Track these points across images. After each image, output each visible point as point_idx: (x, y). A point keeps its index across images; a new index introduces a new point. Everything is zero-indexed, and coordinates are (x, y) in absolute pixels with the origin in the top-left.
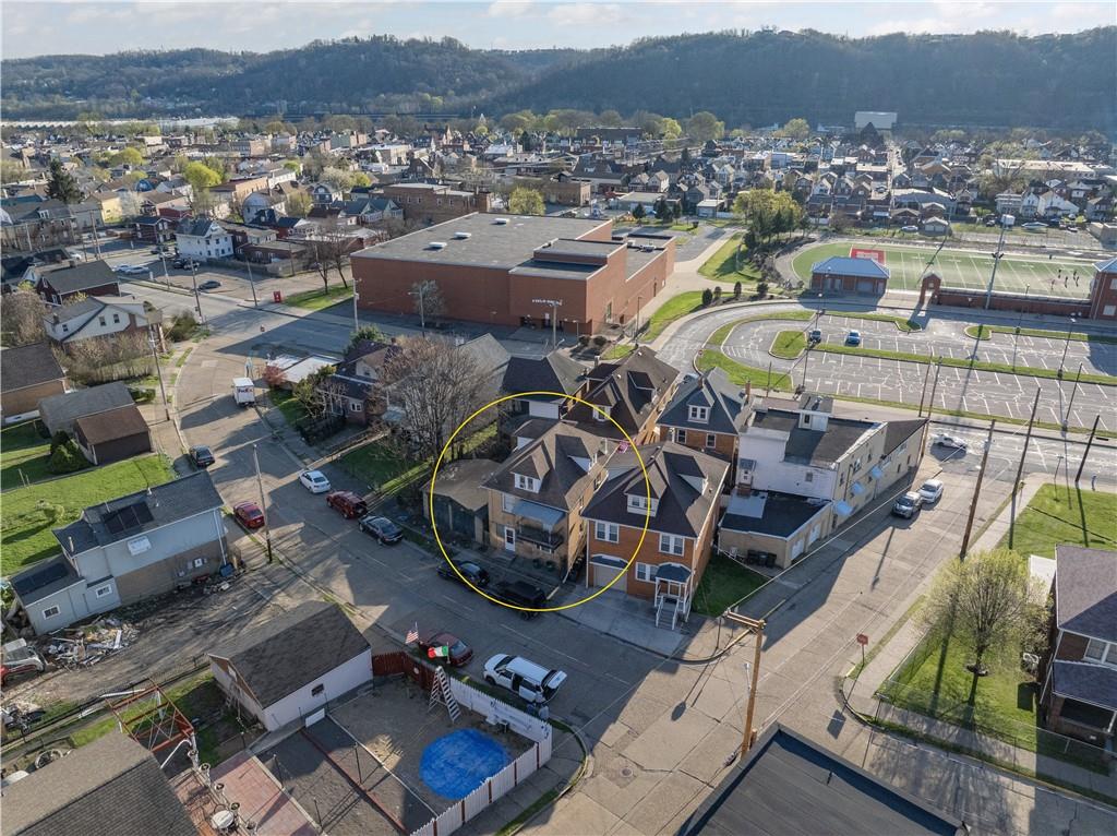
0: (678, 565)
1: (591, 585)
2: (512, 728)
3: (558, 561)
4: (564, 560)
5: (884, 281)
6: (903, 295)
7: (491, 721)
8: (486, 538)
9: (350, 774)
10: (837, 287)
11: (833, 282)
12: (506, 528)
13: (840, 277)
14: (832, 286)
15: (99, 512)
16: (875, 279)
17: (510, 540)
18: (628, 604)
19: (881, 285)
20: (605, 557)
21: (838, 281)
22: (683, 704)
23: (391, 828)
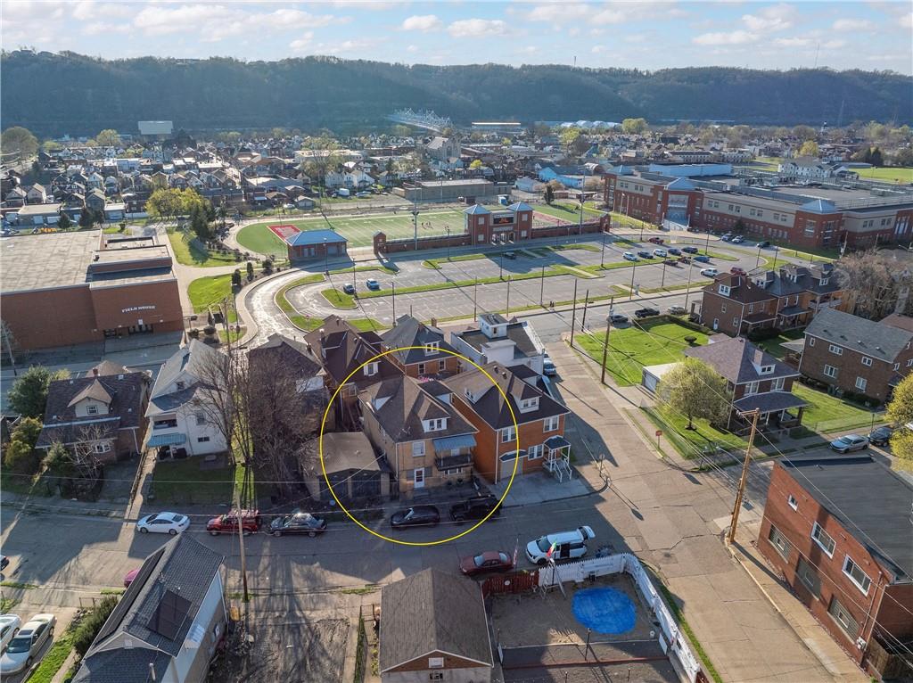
0: (555, 437)
2: (597, 575)
5: (344, 243)
6: (363, 251)
7: (579, 580)
9: (575, 662)
10: (313, 254)
11: (309, 250)
12: (416, 470)
13: (313, 246)
14: (310, 254)
15: (139, 624)
16: (338, 243)
17: (419, 479)
18: (531, 479)
19: (343, 246)
20: (509, 453)
21: (313, 249)
22: (633, 511)
23: (641, 664)
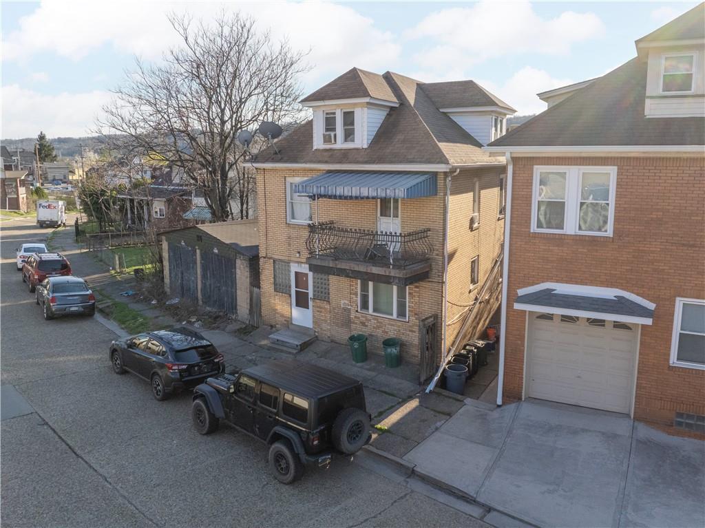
1: (512, 396)
3: (413, 338)
4: (432, 328)
8: (255, 305)
12: (294, 268)
17: (302, 301)
